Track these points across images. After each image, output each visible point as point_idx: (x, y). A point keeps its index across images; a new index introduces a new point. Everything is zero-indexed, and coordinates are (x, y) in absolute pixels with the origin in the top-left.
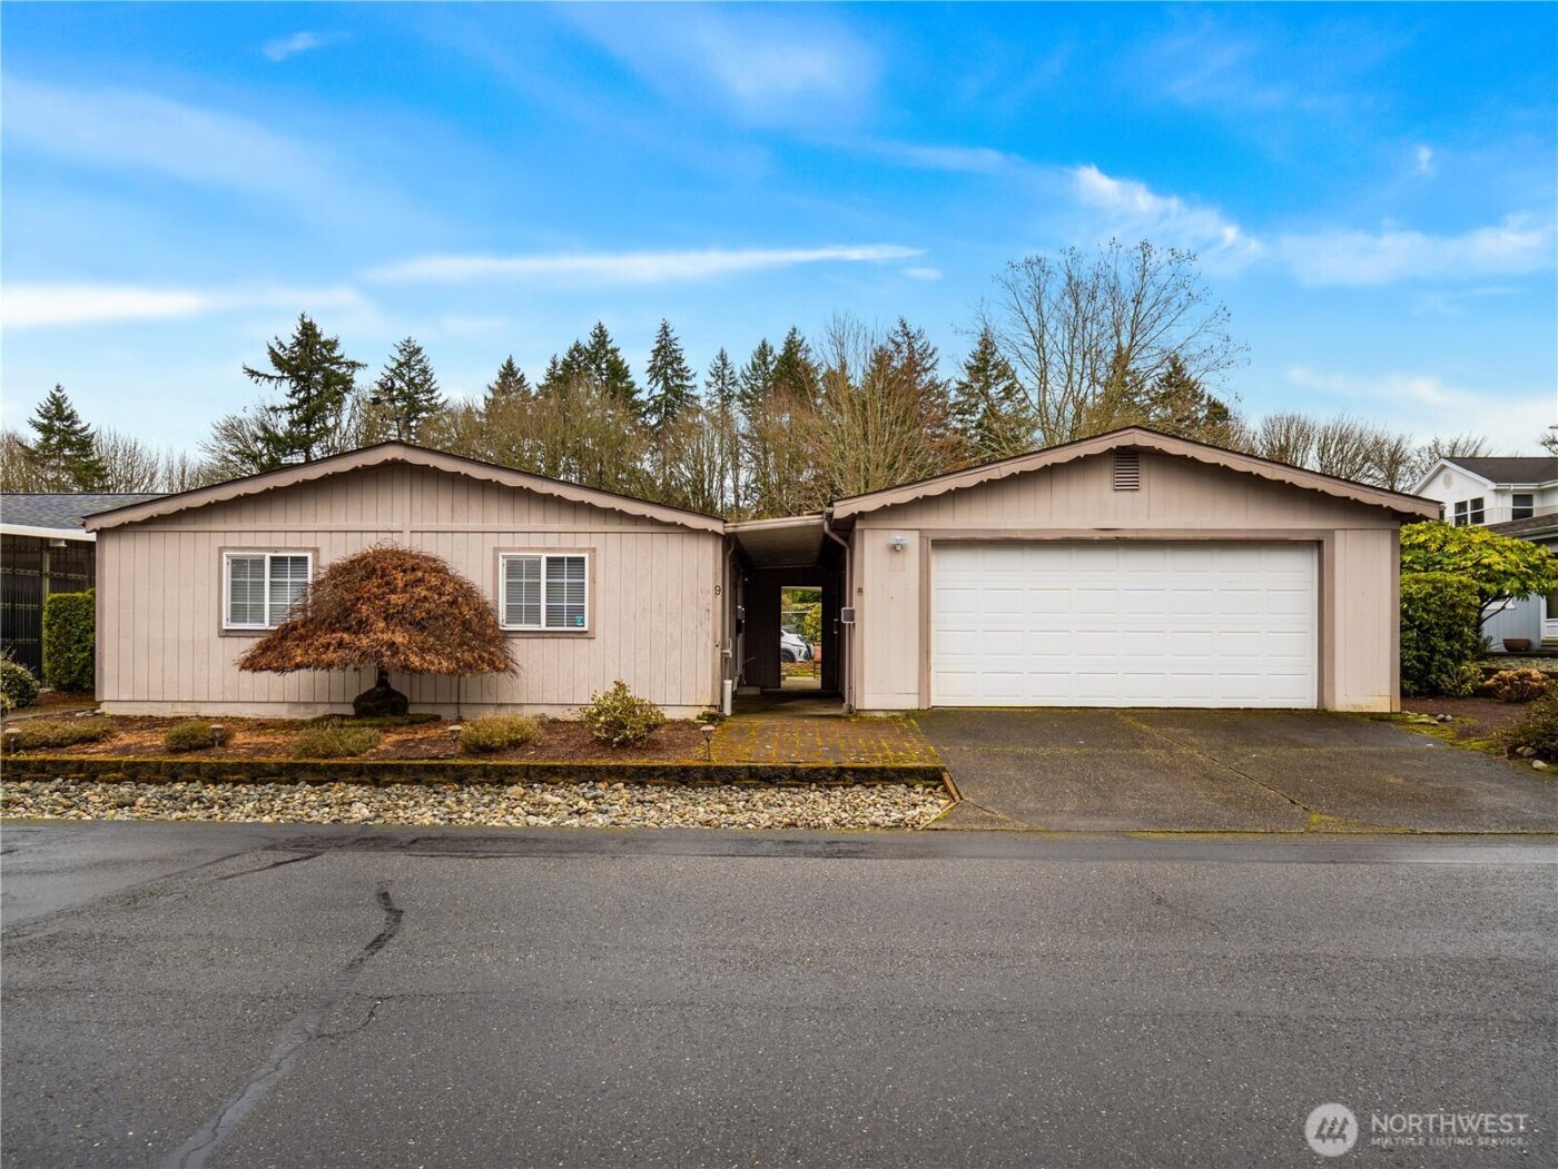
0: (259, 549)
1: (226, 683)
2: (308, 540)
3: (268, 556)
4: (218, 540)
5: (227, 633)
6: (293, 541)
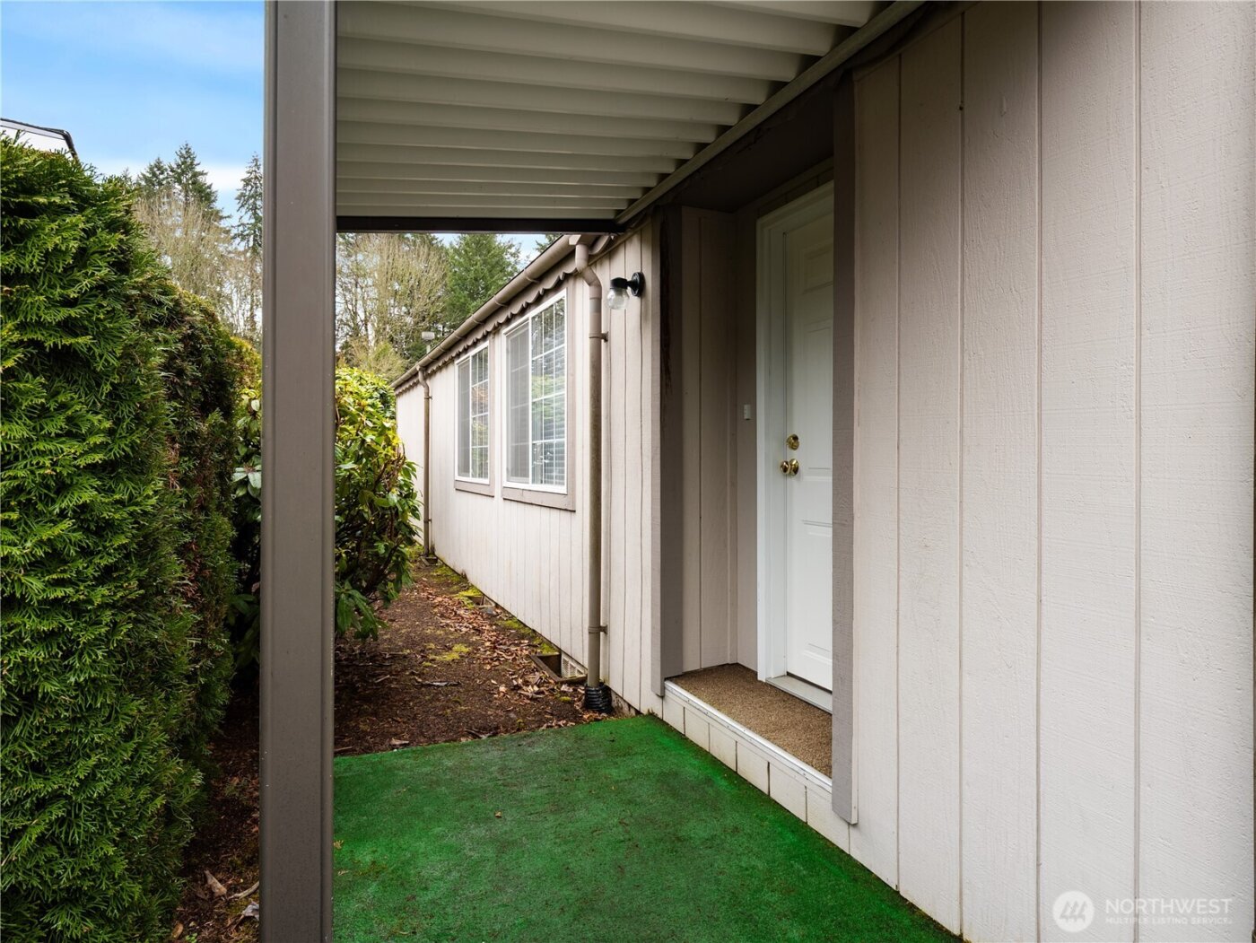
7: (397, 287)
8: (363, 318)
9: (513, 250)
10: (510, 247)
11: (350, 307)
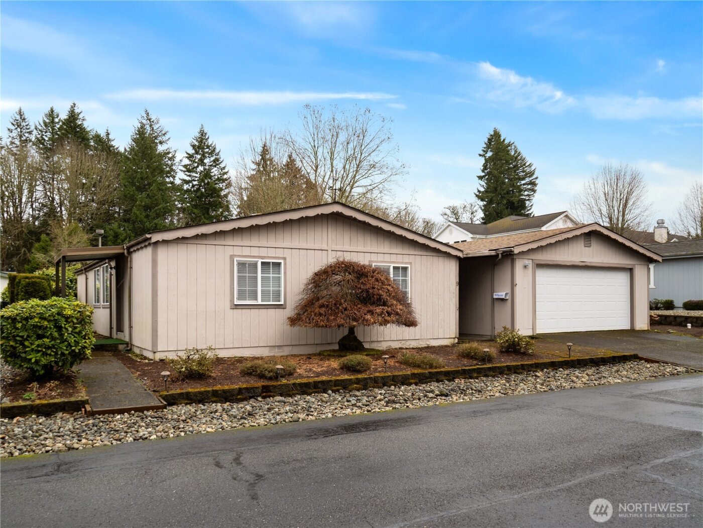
0: (254, 257)
1: (235, 337)
2: (279, 253)
3: (260, 261)
4: (230, 251)
5: (237, 307)
6: (272, 252)
7: (84, 181)
8: (58, 202)
9: (170, 155)
10: (169, 153)
11: (48, 193)
